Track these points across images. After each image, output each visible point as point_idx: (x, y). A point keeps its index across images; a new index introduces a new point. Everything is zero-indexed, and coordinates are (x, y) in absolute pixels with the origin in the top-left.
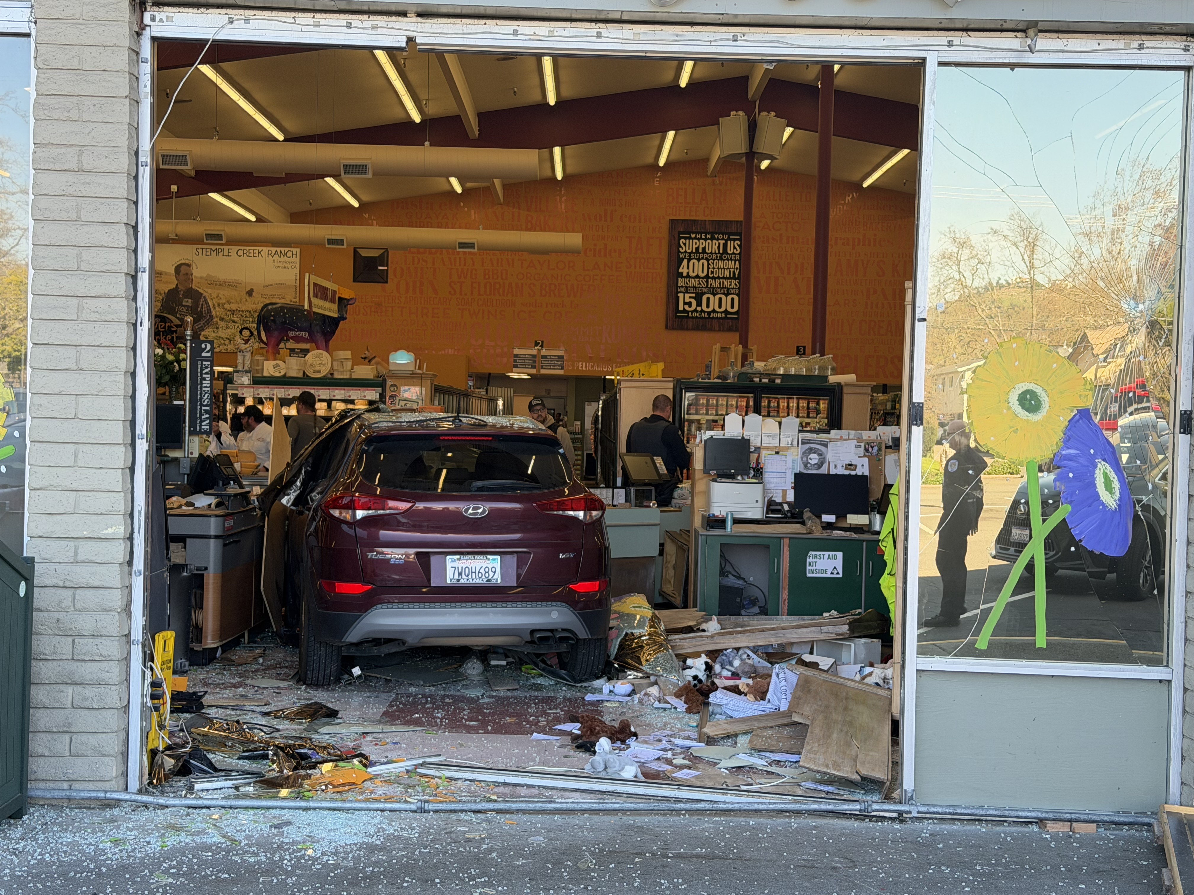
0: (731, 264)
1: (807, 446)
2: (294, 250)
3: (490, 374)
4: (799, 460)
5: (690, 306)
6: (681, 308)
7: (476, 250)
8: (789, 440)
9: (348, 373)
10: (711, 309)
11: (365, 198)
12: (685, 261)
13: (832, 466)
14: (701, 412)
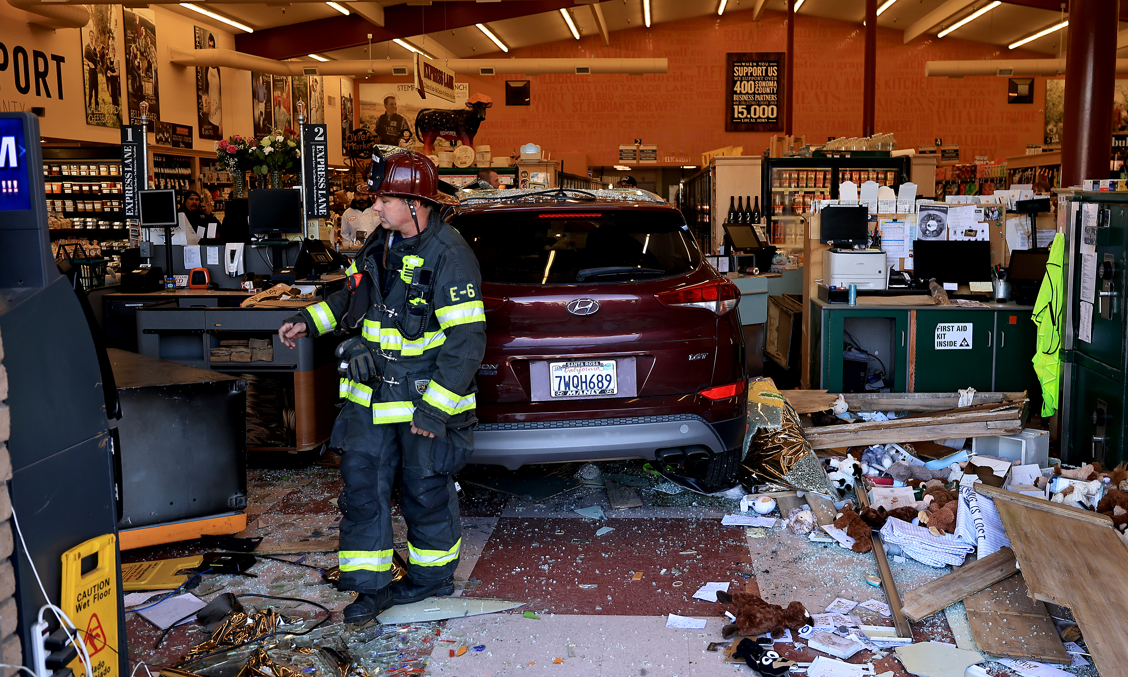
0: (771, 84)
1: (925, 213)
2: (465, 84)
3: (603, 167)
4: (918, 227)
5: (743, 114)
6: (736, 116)
7: (589, 73)
8: (907, 207)
9: (488, 163)
10: (757, 116)
11: (512, 45)
12: (739, 82)
13: (951, 232)
14: (785, 185)
